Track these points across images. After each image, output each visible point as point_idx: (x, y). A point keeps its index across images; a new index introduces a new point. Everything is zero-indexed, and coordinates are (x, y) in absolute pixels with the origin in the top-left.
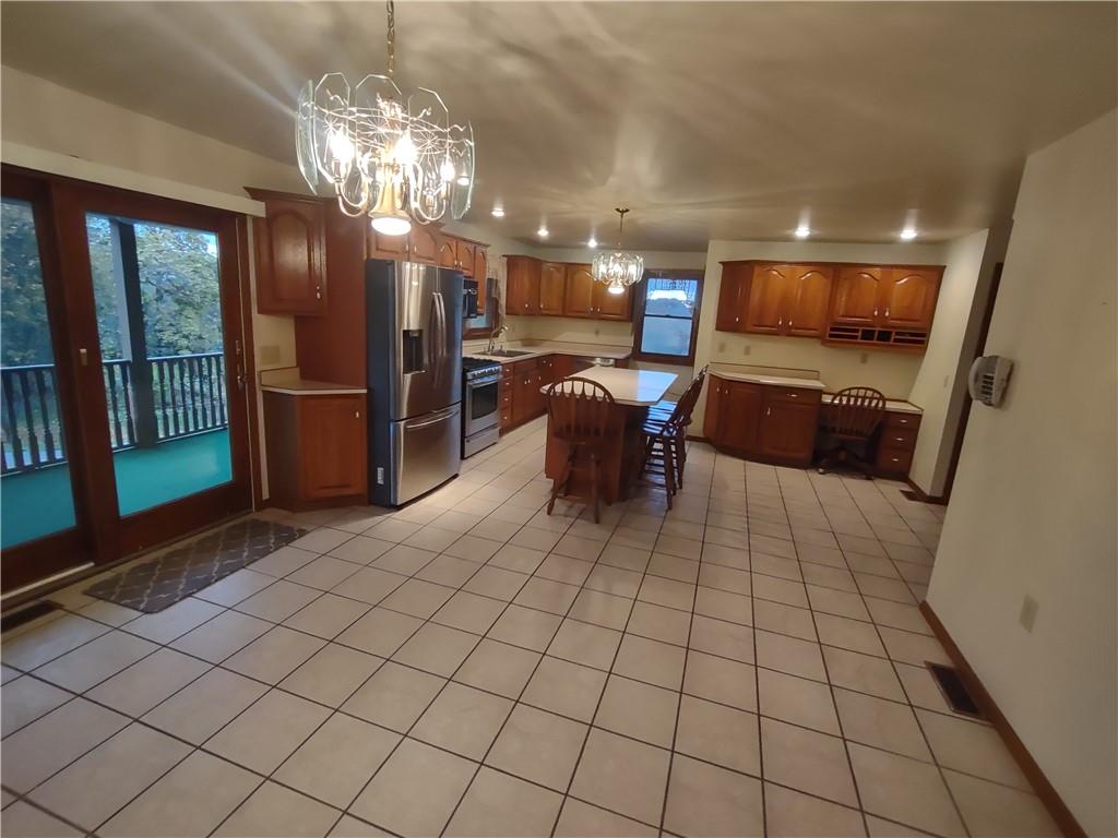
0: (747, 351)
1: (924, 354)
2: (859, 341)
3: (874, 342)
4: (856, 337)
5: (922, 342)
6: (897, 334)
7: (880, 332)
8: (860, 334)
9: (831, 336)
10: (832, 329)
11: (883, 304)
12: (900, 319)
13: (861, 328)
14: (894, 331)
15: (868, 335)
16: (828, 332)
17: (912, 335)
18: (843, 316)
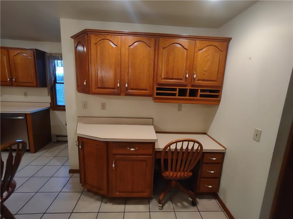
0: (103, 106)
1: (219, 104)
2: (177, 97)
3: (187, 97)
4: (174, 95)
5: (217, 96)
6: (202, 91)
7: (190, 89)
8: (177, 92)
9: (158, 94)
10: (158, 89)
11: (191, 69)
12: (203, 80)
13: (178, 88)
14: (200, 89)
15: (182, 92)
16: (155, 91)
17: (211, 91)
18: (164, 78)
